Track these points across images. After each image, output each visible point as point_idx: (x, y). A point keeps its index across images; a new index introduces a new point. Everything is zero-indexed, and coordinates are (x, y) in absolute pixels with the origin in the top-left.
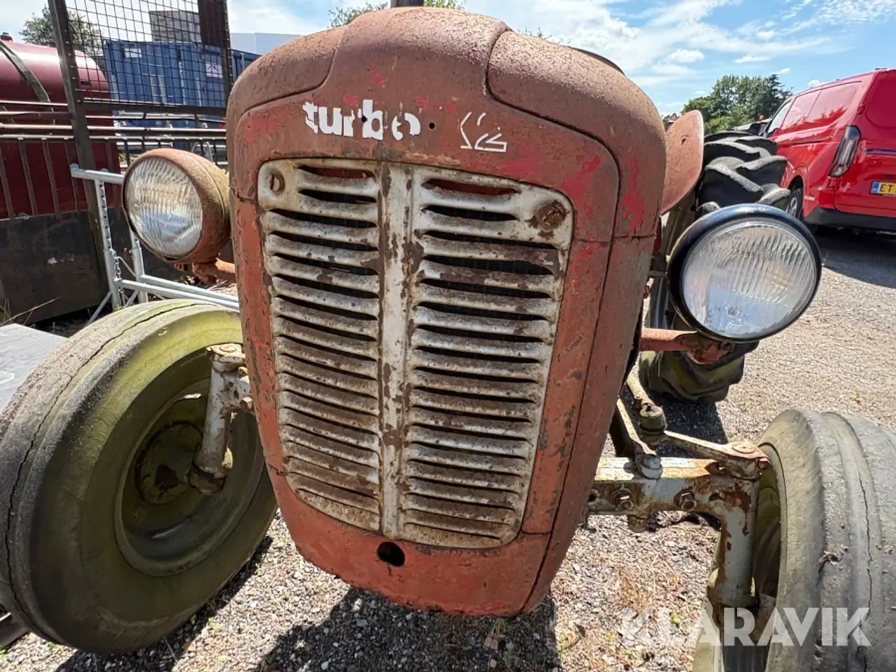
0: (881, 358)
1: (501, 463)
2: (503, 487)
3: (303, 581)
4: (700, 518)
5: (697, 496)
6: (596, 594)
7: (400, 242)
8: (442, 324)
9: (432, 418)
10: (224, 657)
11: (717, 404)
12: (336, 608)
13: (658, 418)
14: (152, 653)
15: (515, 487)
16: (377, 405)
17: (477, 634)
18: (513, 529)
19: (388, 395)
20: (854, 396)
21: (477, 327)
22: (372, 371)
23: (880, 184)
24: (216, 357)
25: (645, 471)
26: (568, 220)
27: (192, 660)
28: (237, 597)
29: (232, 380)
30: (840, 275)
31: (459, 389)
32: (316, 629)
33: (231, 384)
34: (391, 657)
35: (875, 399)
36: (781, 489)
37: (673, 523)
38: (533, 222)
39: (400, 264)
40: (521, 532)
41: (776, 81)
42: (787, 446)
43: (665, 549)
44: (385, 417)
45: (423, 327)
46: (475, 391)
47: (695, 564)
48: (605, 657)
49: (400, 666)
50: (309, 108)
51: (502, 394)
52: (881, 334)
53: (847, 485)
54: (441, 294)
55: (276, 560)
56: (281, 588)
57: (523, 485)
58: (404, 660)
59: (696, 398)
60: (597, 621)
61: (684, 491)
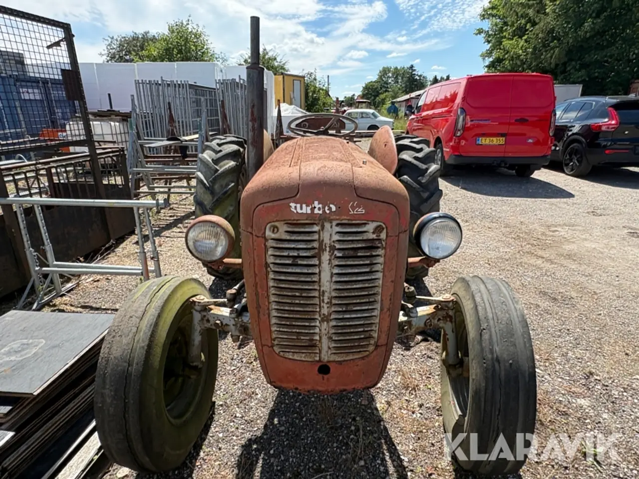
0: (496, 238)
1: (367, 320)
2: (369, 329)
3: (242, 417)
4: (429, 338)
5: (433, 321)
6: (391, 385)
7: (328, 246)
8: (344, 272)
9: (340, 308)
10: (217, 463)
11: (424, 279)
12: (266, 426)
13: (413, 292)
14: (176, 472)
15: (374, 328)
16: (318, 307)
17: (341, 417)
18: (374, 345)
19: (323, 302)
20: (487, 261)
21: (356, 271)
22: (316, 294)
23: (480, 139)
24: (197, 304)
25: (411, 315)
26: (385, 231)
27: (201, 469)
28: (210, 434)
29: (205, 314)
30: (470, 193)
31: (350, 294)
32: (260, 437)
33: (205, 316)
34: (303, 439)
35: (496, 261)
36: (463, 310)
37: (417, 344)
38: (373, 233)
39: (328, 253)
40: (377, 346)
41: (414, 68)
42: (462, 293)
43: (416, 357)
44: (322, 311)
45: (336, 274)
46: (357, 294)
47: (431, 360)
48: (402, 411)
49: (309, 442)
50: (293, 205)
51: (366, 293)
52: (494, 225)
53: (484, 303)
54: (342, 261)
55: (222, 412)
56: (232, 424)
57: (376, 327)
58: (310, 439)
59: (414, 277)
60: (394, 397)
61: (427, 320)
